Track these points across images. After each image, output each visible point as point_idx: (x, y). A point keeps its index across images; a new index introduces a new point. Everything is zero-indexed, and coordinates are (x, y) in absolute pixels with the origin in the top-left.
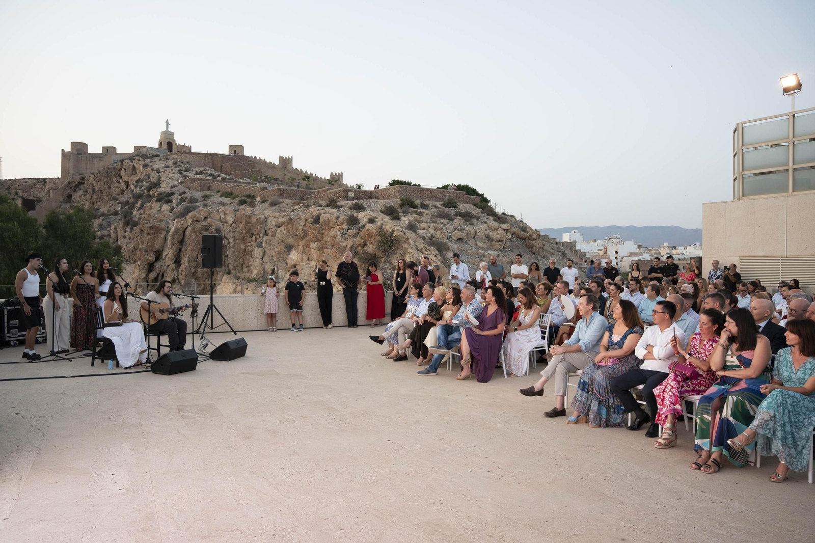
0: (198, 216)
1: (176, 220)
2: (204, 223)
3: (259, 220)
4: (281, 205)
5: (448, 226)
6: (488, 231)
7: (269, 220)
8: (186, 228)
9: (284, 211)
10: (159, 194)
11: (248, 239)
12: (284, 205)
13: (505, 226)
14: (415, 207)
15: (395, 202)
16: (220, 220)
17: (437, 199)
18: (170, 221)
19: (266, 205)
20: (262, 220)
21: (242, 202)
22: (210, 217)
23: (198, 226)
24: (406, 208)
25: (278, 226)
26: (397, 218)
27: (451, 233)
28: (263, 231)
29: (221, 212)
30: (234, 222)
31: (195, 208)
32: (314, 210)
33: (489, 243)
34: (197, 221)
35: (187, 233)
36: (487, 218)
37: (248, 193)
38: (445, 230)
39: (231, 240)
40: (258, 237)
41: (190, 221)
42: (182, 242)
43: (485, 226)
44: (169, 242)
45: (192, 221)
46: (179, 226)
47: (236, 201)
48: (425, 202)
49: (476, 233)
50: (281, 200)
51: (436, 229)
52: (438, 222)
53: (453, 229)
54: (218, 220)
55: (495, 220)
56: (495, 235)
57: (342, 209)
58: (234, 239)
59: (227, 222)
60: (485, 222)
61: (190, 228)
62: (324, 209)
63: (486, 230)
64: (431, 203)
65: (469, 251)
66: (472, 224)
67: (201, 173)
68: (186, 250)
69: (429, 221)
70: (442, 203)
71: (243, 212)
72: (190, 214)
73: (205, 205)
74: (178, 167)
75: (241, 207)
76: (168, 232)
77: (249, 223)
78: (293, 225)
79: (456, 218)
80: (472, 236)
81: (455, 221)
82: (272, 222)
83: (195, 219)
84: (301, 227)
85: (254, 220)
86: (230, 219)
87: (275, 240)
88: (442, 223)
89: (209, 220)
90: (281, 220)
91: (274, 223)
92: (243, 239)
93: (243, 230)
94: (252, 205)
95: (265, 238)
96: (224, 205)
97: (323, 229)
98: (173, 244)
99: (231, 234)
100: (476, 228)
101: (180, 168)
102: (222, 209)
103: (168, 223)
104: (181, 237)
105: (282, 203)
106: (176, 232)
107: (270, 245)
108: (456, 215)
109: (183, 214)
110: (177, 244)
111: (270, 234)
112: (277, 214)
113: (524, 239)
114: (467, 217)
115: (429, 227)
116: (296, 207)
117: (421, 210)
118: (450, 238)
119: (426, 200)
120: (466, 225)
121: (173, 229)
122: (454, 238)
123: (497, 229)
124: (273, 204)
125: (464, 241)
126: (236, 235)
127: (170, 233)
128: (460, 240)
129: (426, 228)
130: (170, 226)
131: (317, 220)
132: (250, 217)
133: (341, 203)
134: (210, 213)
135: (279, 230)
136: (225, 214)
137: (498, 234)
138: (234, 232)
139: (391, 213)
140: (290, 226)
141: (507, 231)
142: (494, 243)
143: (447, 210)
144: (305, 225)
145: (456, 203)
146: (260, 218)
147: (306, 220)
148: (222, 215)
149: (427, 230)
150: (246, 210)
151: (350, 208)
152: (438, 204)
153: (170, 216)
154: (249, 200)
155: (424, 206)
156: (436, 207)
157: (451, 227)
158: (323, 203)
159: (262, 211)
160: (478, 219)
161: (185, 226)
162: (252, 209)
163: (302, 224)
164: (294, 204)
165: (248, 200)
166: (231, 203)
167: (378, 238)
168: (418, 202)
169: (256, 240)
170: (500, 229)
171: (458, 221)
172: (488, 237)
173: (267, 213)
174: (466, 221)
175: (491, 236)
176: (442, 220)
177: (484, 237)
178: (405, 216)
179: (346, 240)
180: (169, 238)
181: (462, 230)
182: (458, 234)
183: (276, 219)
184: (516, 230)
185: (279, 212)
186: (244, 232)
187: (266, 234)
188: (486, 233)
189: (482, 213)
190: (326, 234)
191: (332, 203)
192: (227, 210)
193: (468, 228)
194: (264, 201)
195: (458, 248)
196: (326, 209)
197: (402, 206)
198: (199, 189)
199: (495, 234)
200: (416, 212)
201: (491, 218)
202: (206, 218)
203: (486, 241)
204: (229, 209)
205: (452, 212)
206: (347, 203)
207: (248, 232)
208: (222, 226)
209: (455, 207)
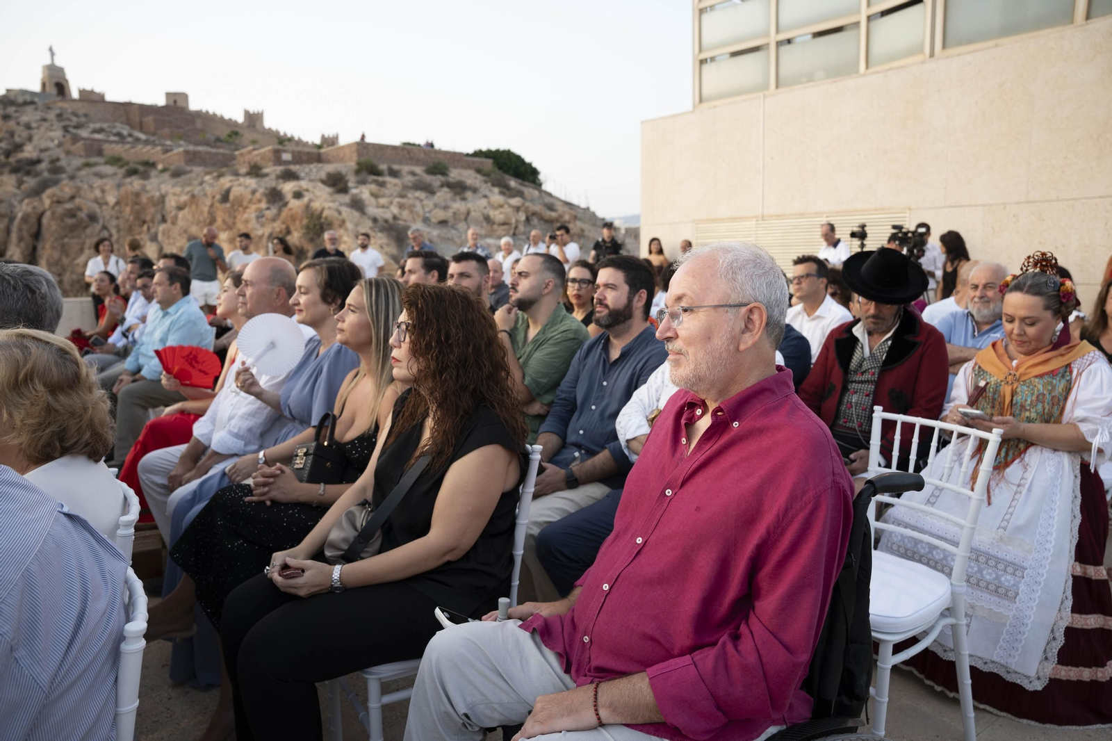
0: (59, 194)
1: (26, 201)
2: (68, 206)
3: (151, 199)
4: (187, 176)
5: (426, 202)
6: (488, 209)
7: (167, 199)
8: (42, 214)
9: (190, 184)
10: (18, 161)
11: (137, 229)
12: (193, 175)
13: (515, 201)
14: (378, 173)
15: (347, 167)
16: (96, 201)
17: (418, 162)
18: (16, 203)
19: (166, 176)
20: (156, 198)
21: (132, 172)
22: (80, 196)
23: (60, 210)
24: (364, 175)
25: (180, 208)
26: (344, 190)
27: (430, 212)
28: (159, 217)
29: (97, 188)
30: (117, 203)
31: (56, 182)
32: (226, 181)
33: (489, 227)
34: (59, 202)
35: (45, 221)
36: (490, 191)
37: (145, 158)
38: (418, 208)
39: (114, 231)
40: (151, 225)
41: (47, 202)
42: (37, 235)
43: (484, 202)
44: (14, 236)
45: (53, 202)
46: (29, 209)
47: (122, 171)
48: (396, 167)
49: (468, 213)
50: (188, 168)
51: (401, 206)
52: (410, 195)
53: (431, 206)
54: (92, 201)
55: (502, 193)
56: (497, 216)
57: (266, 179)
58: (119, 231)
59: (106, 204)
60: (485, 196)
61: (48, 214)
62: (238, 180)
63: (485, 208)
64: (405, 169)
65: (457, 240)
66: (464, 199)
67: (100, 131)
68: (43, 248)
69: (395, 194)
70: (424, 168)
71: (129, 188)
72: (49, 192)
73: (72, 178)
74: (63, 120)
75: (128, 180)
76: (12, 219)
77: (137, 203)
78: (197, 206)
79: (440, 191)
80: (463, 217)
81: (438, 194)
82: (171, 203)
83: (55, 199)
84: (206, 209)
85: (144, 199)
86: (111, 199)
87: (176, 230)
88: (417, 198)
89: (77, 201)
90: (184, 198)
91: (173, 204)
92: (130, 230)
93: (130, 215)
94: (145, 176)
95: (162, 227)
96: (100, 176)
97: (235, 211)
98: (21, 239)
99: (114, 222)
100: (470, 205)
101: (67, 123)
102: (98, 182)
103: (11, 206)
104: (34, 229)
105: (191, 172)
106: (25, 219)
107: (169, 237)
108: (442, 186)
109: (37, 192)
110: (28, 239)
111: (169, 221)
112: (178, 190)
113: (549, 221)
114: (459, 189)
115: (391, 203)
116: (207, 178)
117: (388, 179)
118: (426, 220)
119: (400, 163)
120: (454, 200)
121: (20, 215)
122: (434, 220)
123: (501, 206)
124: (177, 174)
125: (450, 224)
126: (121, 223)
127: (16, 223)
128: (443, 223)
129: (386, 205)
130: (16, 210)
131: (225, 197)
132: (137, 195)
133: (266, 171)
134: (79, 189)
135: (181, 214)
136: (103, 191)
137: (501, 213)
138: (117, 218)
139: (337, 183)
140: (194, 207)
141: (517, 209)
142: (495, 227)
143: (429, 178)
144: (212, 206)
145: (446, 168)
146: (152, 197)
147: (213, 197)
148: (98, 193)
149: (388, 208)
150: (136, 183)
151: (278, 177)
152: (419, 170)
153: (15, 195)
154: (141, 168)
155: (394, 173)
156: (413, 174)
157: (429, 203)
158: (243, 170)
159: (158, 185)
160: (475, 190)
161: (40, 209)
162: (142, 182)
163: (208, 202)
164: (207, 173)
165: (143, 169)
166: (115, 174)
167: (305, 221)
168: (383, 167)
169: (149, 229)
170: (506, 206)
171: (443, 195)
172: (487, 219)
173: (165, 188)
174: (456, 194)
175: (492, 217)
176: (419, 194)
177: (481, 218)
178: (356, 187)
179: (263, 225)
180: (14, 229)
181: (446, 208)
182: (440, 215)
183: (176, 198)
184: (537, 208)
185: (182, 186)
186: (131, 218)
187: (164, 220)
188: (486, 212)
189: (486, 182)
190: (239, 217)
191: (255, 171)
192: (105, 185)
193: (458, 205)
194: (164, 170)
195: (439, 236)
196: (242, 180)
197: (358, 172)
198: (83, 153)
199: (497, 212)
200: (376, 182)
201: (496, 190)
202: (72, 198)
203: (485, 224)
204: (109, 184)
205: (436, 180)
206: (275, 171)
207: (137, 218)
208: (98, 210)
209: (444, 174)
